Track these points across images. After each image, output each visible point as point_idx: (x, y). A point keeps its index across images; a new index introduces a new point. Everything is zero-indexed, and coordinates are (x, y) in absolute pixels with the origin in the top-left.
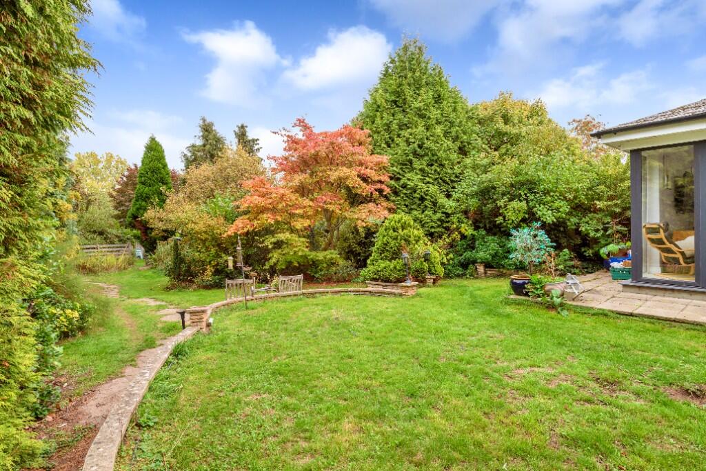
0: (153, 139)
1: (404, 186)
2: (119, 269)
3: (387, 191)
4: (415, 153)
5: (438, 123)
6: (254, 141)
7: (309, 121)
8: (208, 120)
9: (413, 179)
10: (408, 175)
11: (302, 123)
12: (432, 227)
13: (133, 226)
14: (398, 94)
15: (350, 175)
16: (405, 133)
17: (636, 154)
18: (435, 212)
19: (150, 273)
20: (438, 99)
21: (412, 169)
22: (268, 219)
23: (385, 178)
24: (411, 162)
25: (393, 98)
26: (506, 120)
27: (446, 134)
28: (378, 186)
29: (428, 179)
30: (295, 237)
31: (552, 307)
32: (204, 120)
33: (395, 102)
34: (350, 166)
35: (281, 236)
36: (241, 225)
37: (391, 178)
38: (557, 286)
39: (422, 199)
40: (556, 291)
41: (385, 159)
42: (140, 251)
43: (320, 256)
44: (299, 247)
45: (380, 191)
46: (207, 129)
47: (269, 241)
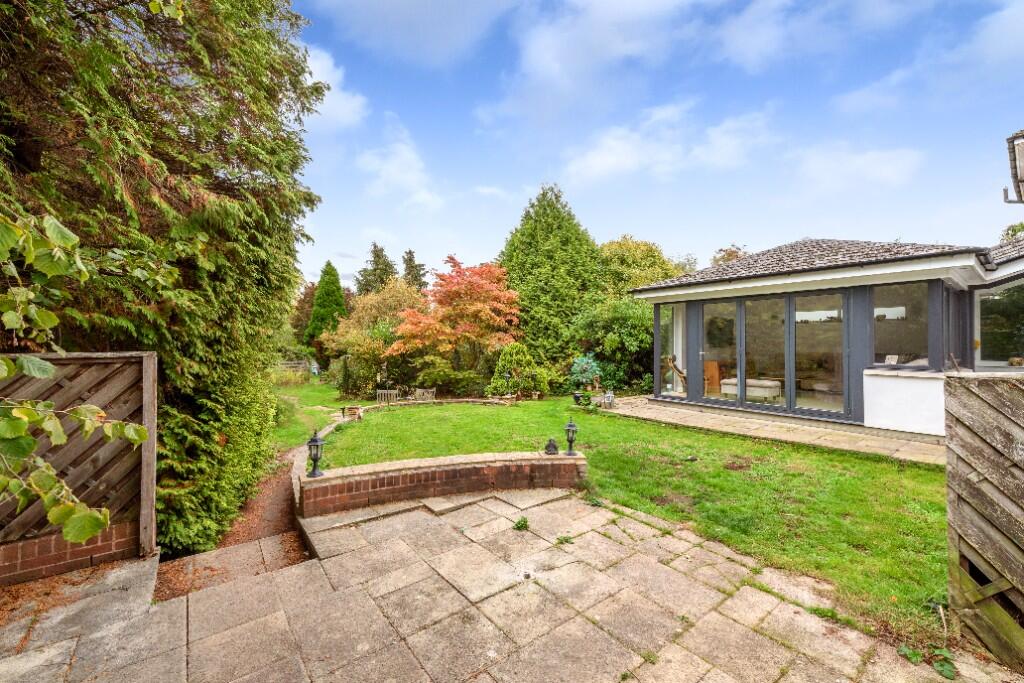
0: (329, 264)
1: (533, 318)
2: (296, 383)
3: (516, 321)
4: (542, 289)
5: (564, 263)
6: (420, 266)
7: (458, 259)
8: (380, 245)
9: (539, 311)
10: (536, 309)
11: (451, 260)
12: (554, 353)
13: (309, 344)
14: (533, 237)
15: (485, 309)
16: (535, 271)
17: (657, 306)
18: (557, 340)
19: (324, 387)
20: (565, 242)
21: (539, 304)
22: (418, 343)
23: (514, 311)
24: (538, 297)
25: (528, 241)
26: (623, 261)
27: (569, 273)
28: (509, 317)
29: (552, 312)
30: (438, 360)
31: (590, 412)
32: (375, 246)
33: (530, 244)
34: (484, 302)
35: (428, 358)
36: (396, 348)
37: (521, 311)
38: (598, 398)
39: (547, 329)
40: (595, 400)
41: (514, 294)
42: (315, 366)
43: (460, 375)
44: (442, 367)
45: (510, 322)
46: (378, 253)
47: (418, 362)
